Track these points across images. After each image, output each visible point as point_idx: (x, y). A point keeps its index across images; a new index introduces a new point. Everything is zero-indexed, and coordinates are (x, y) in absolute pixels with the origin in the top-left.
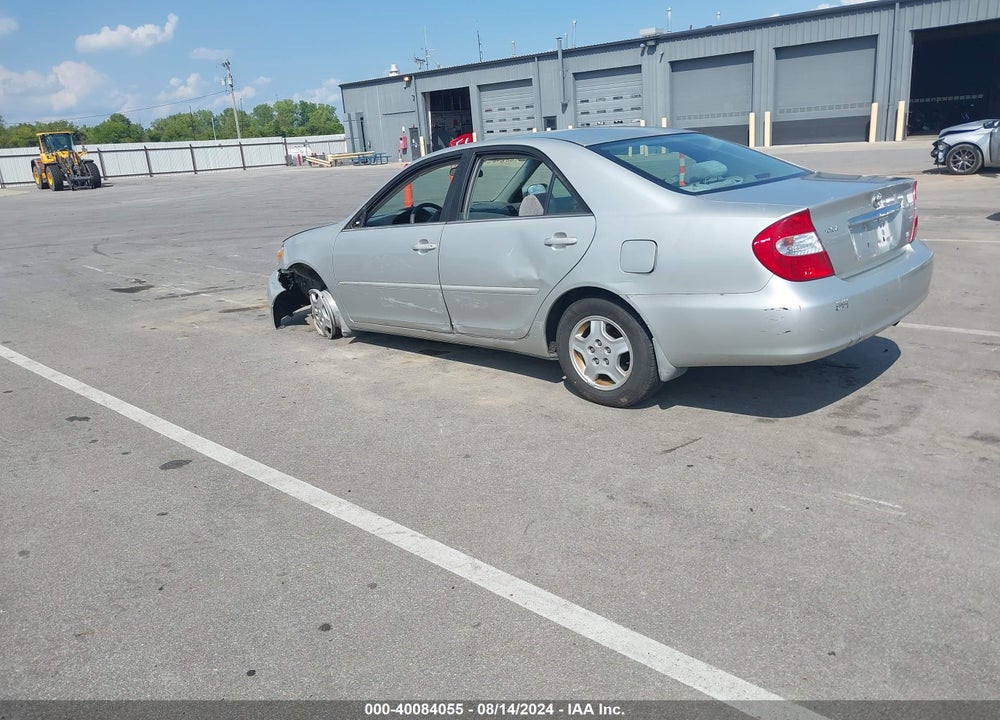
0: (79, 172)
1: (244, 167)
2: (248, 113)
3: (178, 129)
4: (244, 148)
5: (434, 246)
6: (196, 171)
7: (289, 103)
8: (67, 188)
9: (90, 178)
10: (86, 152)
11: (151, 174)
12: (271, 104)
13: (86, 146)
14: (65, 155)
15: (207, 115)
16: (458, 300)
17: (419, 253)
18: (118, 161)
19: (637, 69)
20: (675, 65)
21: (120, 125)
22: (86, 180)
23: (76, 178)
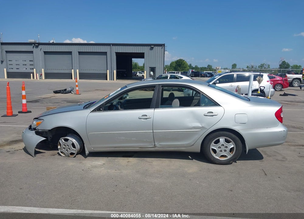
5: (151, 117)
17: (142, 120)
19: (32, 52)
20: (45, 53)
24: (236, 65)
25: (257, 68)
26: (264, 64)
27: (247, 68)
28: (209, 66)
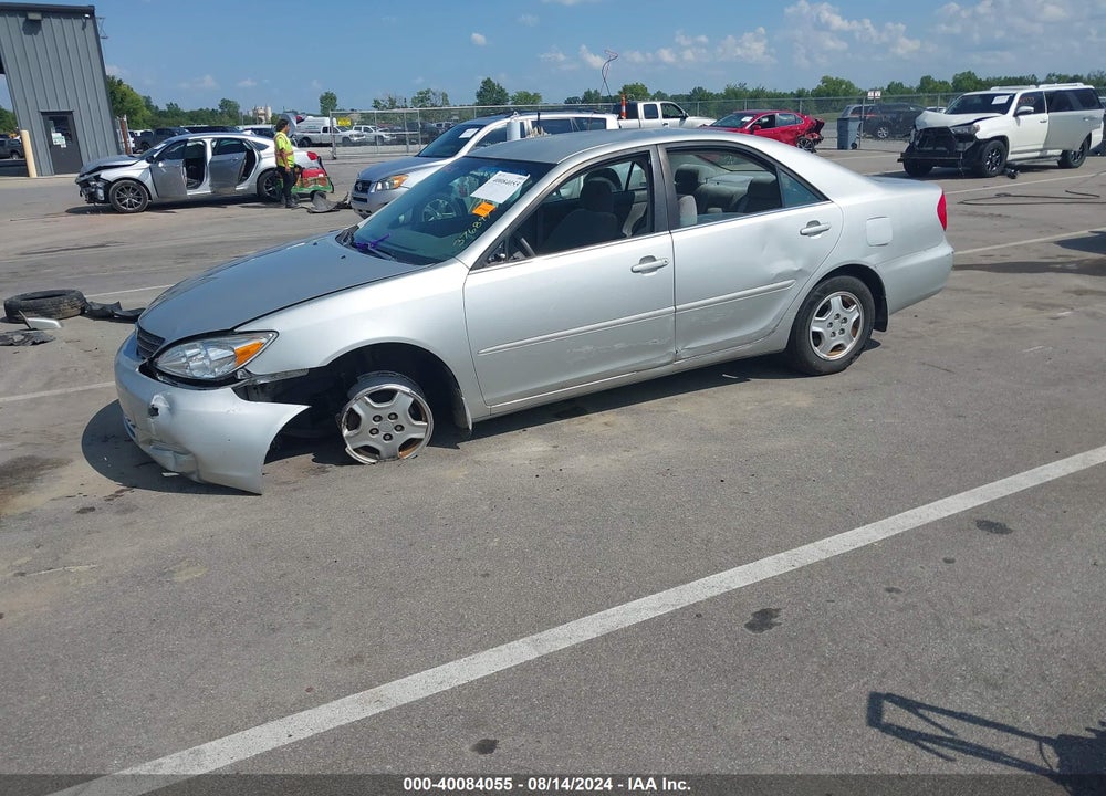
24: (335, 99)
25: (409, 105)
26: (428, 92)
27: (376, 107)
28: (225, 104)
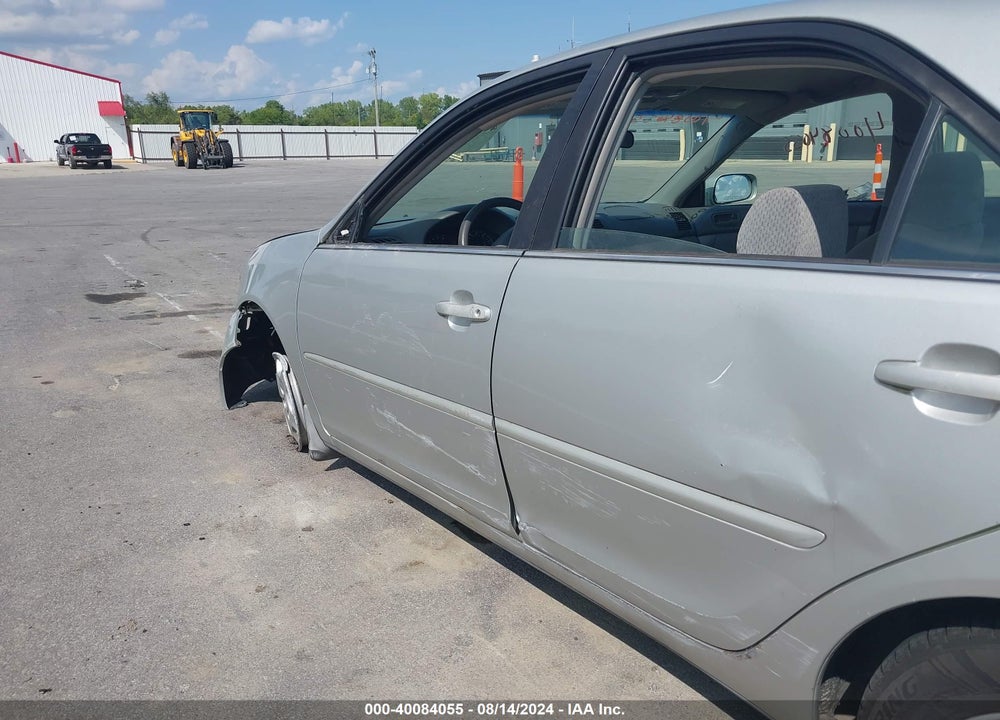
0: (213, 152)
1: (377, 156)
2: (395, 105)
3: (327, 117)
4: (378, 136)
5: (487, 312)
6: (328, 157)
7: (434, 97)
8: (200, 167)
9: (224, 159)
10: (223, 132)
11: (285, 157)
12: (417, 97)
13: (222, 126)
14: (201, 133)
15: (354, 105)
16: (533, 469)
17: (451, 324)
18: (255, 144)
21: (274, 111)
22: (219, 160)
23: (210, 157)
